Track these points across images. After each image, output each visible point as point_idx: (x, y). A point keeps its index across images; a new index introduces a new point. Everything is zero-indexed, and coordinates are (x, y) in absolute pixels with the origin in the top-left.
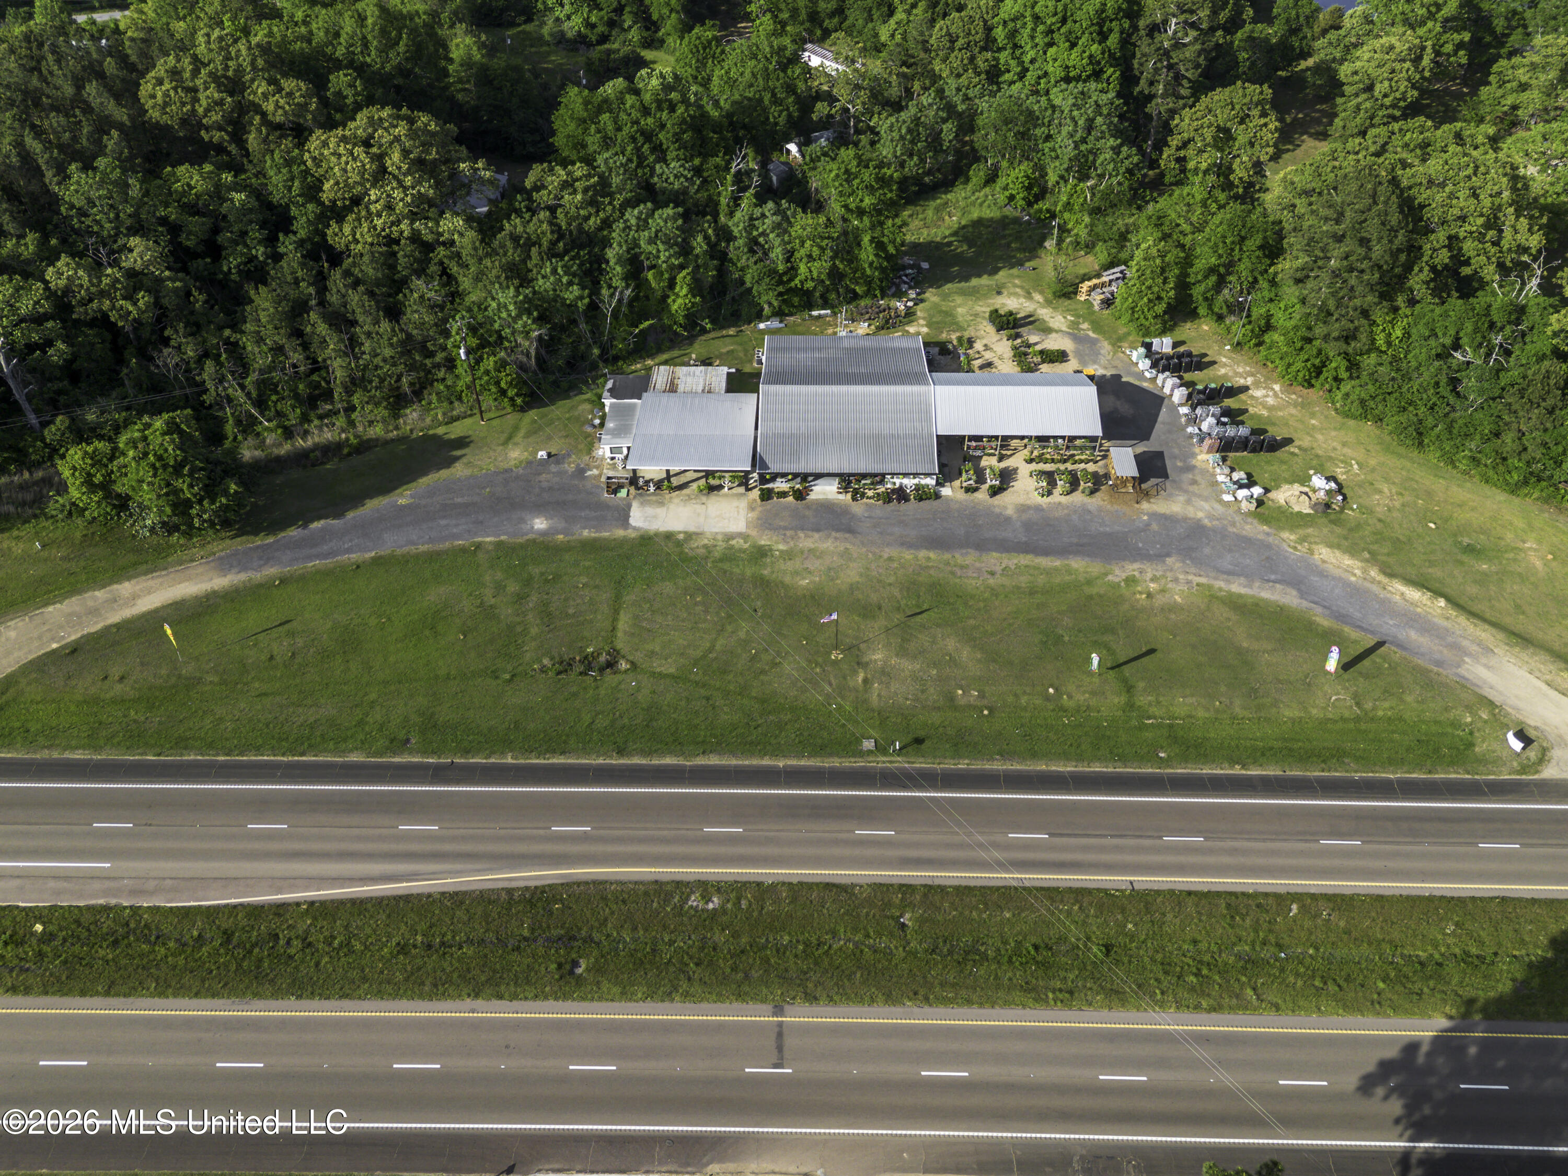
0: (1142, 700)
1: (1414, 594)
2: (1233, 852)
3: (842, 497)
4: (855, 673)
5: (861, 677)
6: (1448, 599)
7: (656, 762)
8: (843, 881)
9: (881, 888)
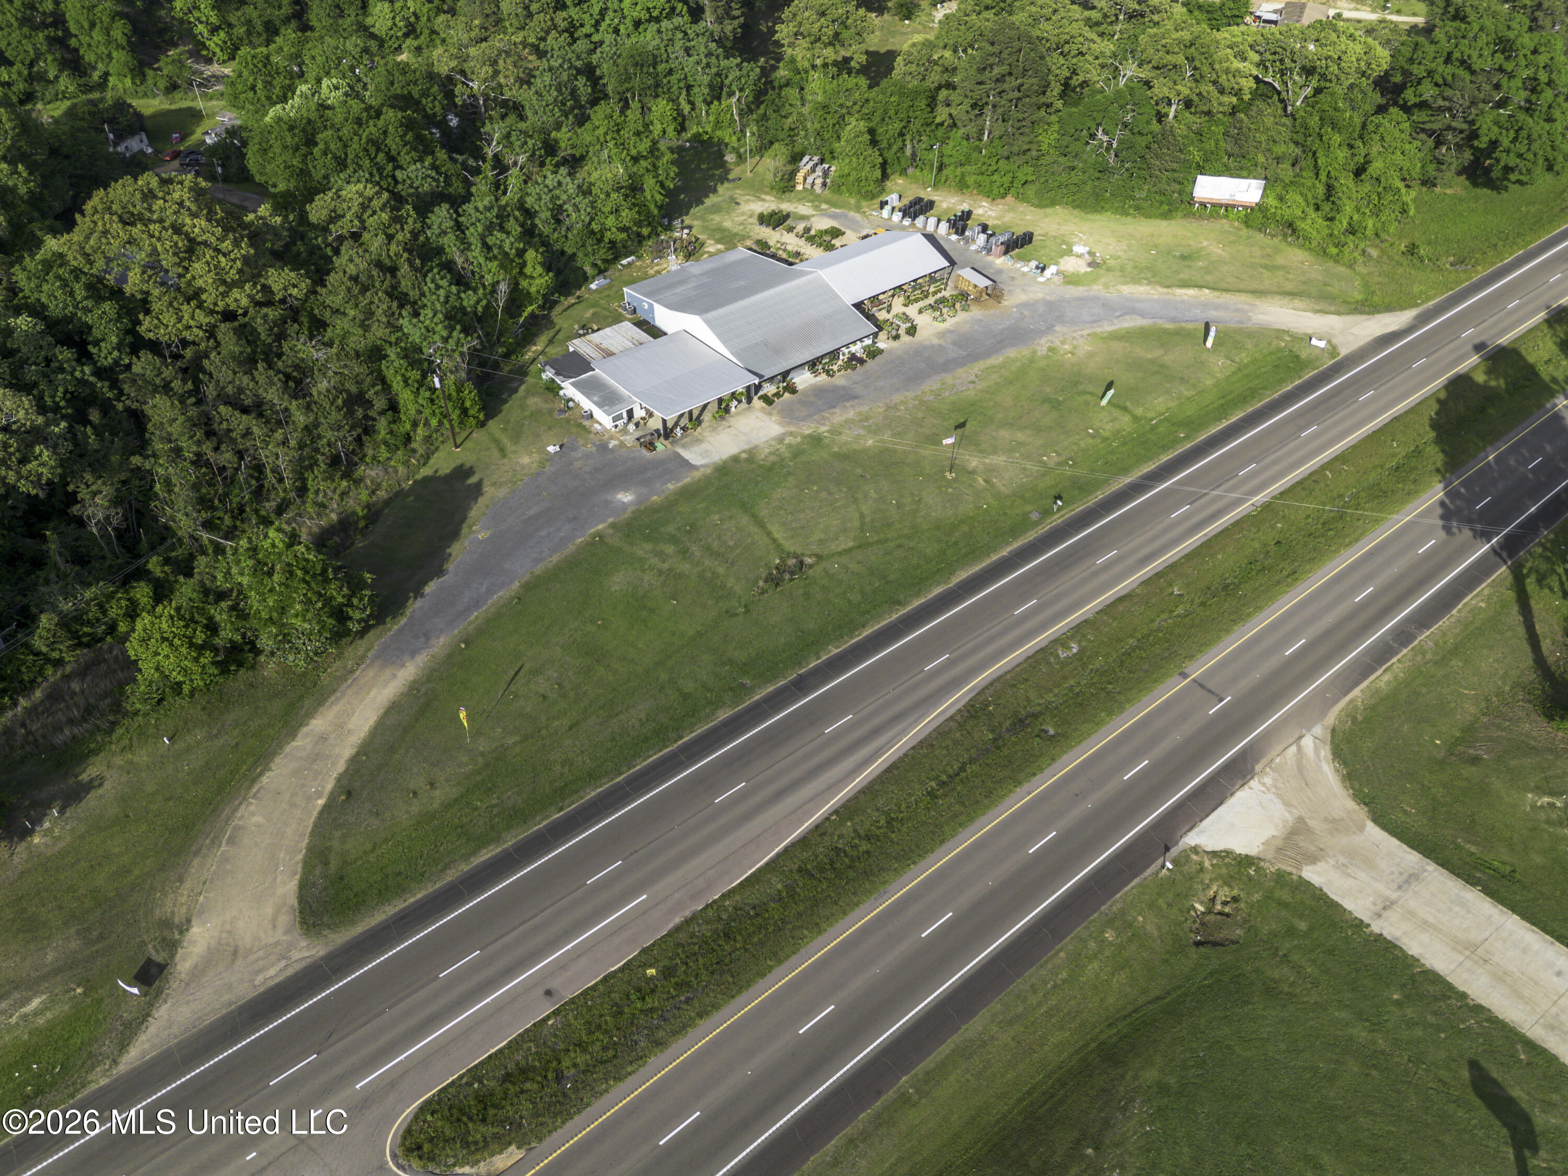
0: (1139, 411)
1: (1191, 292)
2: (1274, 462)
3: (819, 378)
4: (975, 480)
5: (980, 480)
6: (1207, 288)
7: (930, 596)
8: (1125, 592)
9: (1146, 583)
